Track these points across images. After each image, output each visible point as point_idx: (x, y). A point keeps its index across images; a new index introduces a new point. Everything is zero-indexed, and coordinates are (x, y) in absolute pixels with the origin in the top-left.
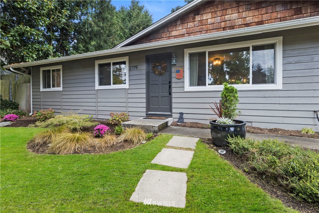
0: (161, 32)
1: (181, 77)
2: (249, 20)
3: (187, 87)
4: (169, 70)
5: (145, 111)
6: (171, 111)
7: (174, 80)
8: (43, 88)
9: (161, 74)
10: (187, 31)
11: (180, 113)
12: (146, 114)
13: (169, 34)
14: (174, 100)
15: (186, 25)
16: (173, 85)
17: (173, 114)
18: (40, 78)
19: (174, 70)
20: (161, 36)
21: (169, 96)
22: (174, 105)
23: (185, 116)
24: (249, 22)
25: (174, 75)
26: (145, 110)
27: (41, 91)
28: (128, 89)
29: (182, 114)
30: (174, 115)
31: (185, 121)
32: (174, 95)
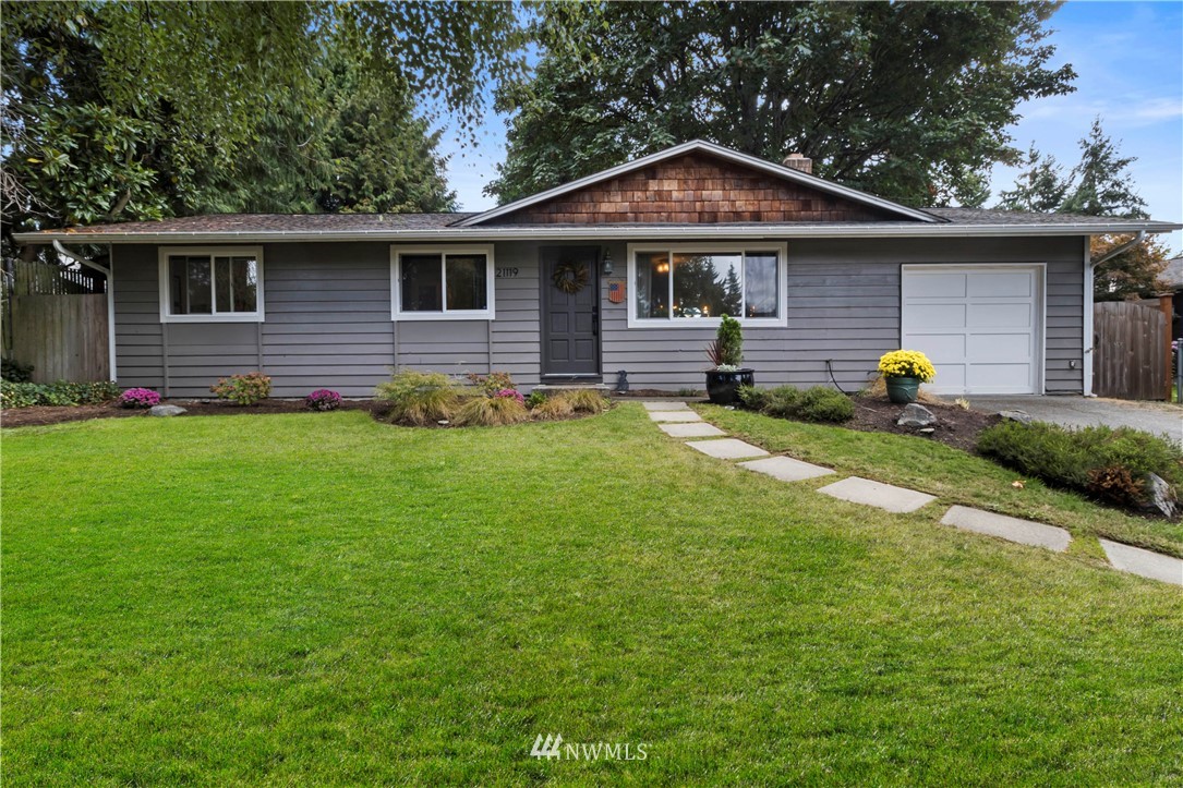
0: (576, 199)
1: (620, 299)
2: (741, 205)
3: (634, 321)
4: (593, 282)
5: (538, 371)
6: (598, 369)
7: (605, 304)
8: (172, 313)
9: (575, 290)
10: (631, 207)
11: (619, 372)
12: (542, 379)
13: (595, 206)
14: (605, 346)
15: (629, 194)
16: (604, 315)
17: (604, 376)
18: (157, 281)
19: (605, 283)
20: (577, 208)
21: (594, 338)
22: (605, 358)
23: (629, 378)
24: (740, 210)
25: (604, 294)
26: (537, 369)
27: (163, 320)
28: (493, 321)
29: (623, 374)
30: (606, 378)
31: (631, 387)
32: (605, 336)
